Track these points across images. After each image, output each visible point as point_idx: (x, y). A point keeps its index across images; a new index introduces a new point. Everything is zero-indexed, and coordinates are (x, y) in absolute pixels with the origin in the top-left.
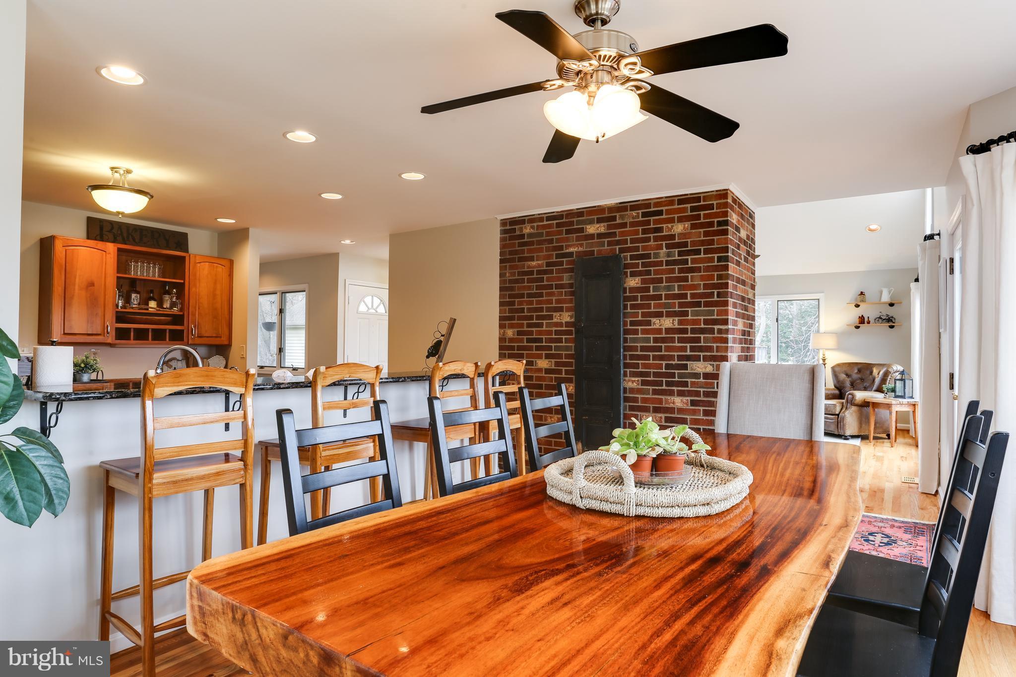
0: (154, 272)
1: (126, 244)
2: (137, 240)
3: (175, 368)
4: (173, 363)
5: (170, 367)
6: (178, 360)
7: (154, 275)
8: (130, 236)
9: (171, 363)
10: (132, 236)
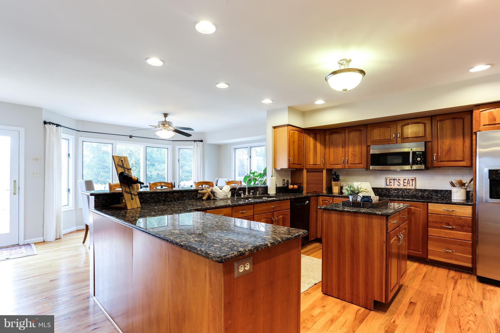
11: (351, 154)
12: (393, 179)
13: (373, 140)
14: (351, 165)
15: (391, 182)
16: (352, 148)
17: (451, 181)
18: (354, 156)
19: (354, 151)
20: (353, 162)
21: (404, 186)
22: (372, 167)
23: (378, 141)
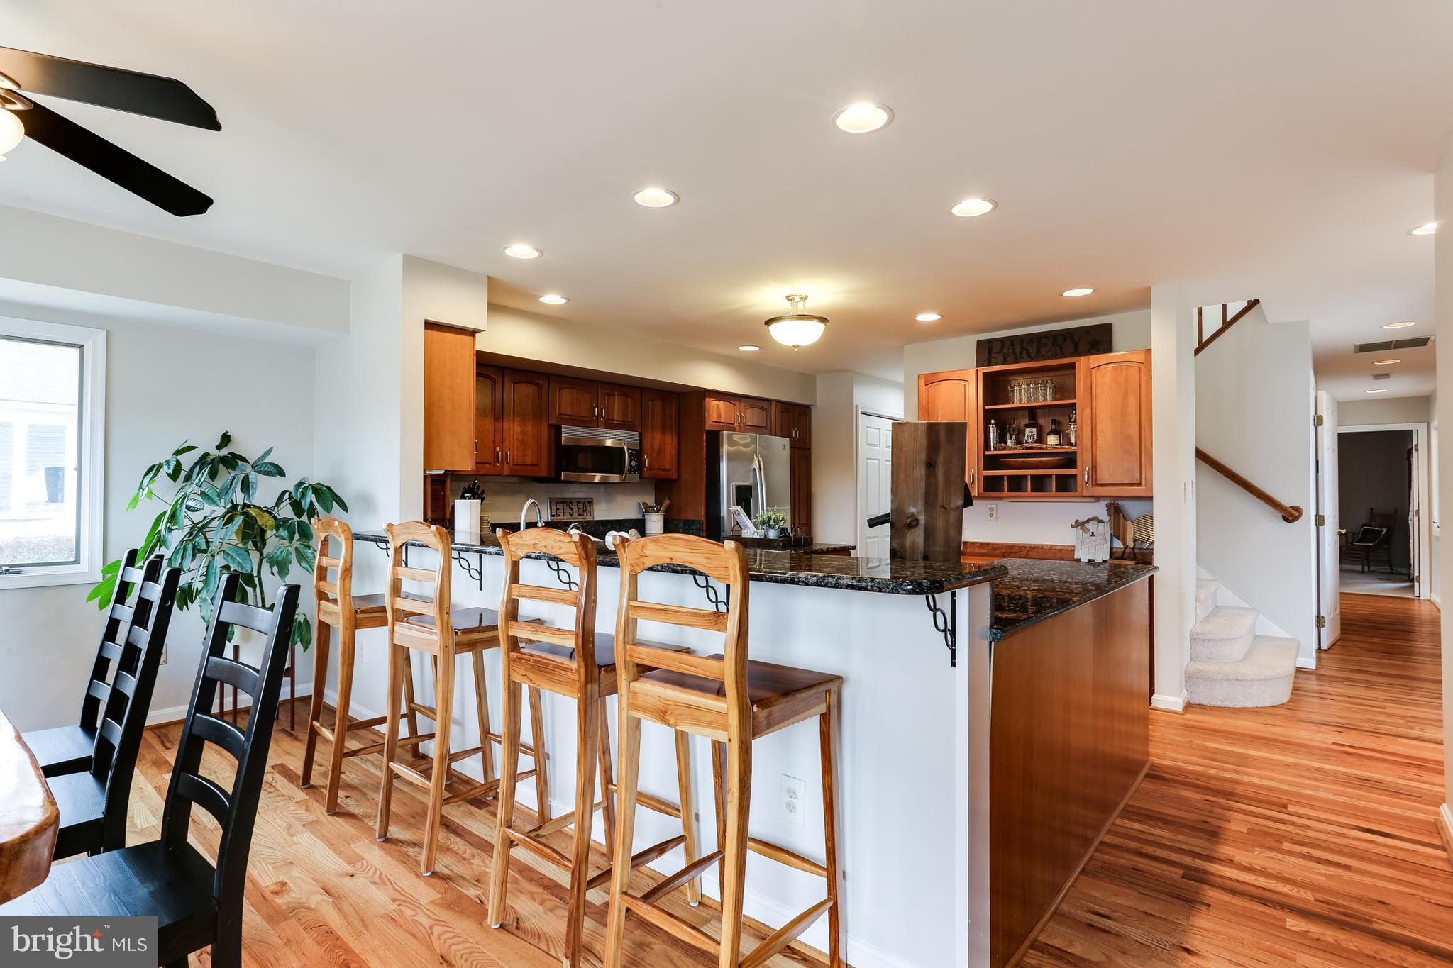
0: (1045, 395)
1: (1017, 363)
2: (1033, 355)
3: (1093, 533)
4: (1092, 526)
5: (1086, 530)
6: (1101, 521)
7: (1045, 399)
8: (1024, 351)
9: (1087, 526)
10: (1026, 350)
11: (518, 440)
12: (562, 502)
13: (560, 414)
14: (515, 467)
15: (559, 509)
16: (520, 426)
17: (644, 504)
18: (523, 445)
19: (523, 433)
20: (520, 461)
21: (579, 515)
22: (565, 475)
23: (568, 417)
